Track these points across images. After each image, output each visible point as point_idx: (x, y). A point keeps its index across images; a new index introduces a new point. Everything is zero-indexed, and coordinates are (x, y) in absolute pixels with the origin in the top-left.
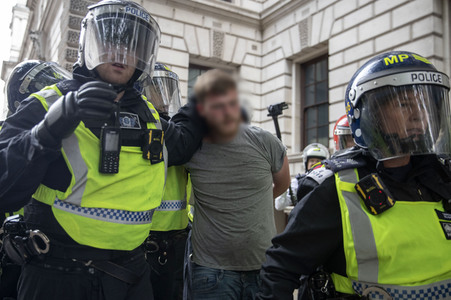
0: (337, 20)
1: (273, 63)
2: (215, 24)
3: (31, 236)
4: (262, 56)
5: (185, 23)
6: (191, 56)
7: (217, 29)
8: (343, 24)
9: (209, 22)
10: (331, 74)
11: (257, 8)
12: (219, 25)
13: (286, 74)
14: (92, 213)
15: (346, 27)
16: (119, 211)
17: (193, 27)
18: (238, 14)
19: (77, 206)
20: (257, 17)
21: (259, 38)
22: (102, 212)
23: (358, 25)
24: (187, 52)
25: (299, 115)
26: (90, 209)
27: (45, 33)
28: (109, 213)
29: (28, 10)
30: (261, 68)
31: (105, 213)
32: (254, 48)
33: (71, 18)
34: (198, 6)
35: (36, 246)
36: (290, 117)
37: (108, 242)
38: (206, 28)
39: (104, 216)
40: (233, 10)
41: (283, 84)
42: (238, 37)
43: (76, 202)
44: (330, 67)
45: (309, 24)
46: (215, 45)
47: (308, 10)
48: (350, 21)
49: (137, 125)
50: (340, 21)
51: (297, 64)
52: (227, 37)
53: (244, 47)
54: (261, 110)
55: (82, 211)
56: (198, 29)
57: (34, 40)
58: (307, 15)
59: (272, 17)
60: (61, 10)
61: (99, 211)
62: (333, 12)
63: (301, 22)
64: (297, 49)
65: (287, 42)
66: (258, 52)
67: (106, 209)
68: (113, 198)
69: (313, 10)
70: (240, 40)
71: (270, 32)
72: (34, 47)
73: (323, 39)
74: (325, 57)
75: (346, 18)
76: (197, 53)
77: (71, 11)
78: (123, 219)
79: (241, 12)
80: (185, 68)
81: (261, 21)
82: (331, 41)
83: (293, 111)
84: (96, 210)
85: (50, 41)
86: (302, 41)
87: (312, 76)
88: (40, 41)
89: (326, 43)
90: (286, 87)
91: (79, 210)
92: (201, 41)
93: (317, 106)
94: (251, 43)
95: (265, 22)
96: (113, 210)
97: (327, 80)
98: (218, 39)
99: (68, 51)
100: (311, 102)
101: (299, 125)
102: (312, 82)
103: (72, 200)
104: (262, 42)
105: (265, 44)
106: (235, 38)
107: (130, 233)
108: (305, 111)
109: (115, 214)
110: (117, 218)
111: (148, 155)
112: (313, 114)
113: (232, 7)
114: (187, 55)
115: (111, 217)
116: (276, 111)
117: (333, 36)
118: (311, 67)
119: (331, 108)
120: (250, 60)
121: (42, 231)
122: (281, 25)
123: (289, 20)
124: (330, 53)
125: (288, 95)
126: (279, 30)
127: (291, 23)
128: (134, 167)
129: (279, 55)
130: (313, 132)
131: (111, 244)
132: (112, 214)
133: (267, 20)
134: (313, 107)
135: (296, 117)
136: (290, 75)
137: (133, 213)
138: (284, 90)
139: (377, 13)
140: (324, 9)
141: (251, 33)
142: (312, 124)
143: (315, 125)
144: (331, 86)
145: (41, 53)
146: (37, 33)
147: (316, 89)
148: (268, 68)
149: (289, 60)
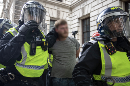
0: (92, 7)
1: (74, 20)
2: (57, 8)
3: (8, 75)
4: (71, 18)
5: (49, 8)
6: (51, 17)
7: (58, 10)
8: (94, 9)
9: (56, 8)
10: (91, 23)
11: (70, 4)
12: (59, 9)
13: (78, 23)
14: (28, 67)
15: (95, 9)
16: (36, 66)
17: (51, 9)
18: (64, 5)
19: (23, 65)
20: (70, 6)
21: (70, 12)
22: (31, 67)
23: (98, 9)
24: (49, 16)
25: (82, 34)
26: (27, 66)
27: (8, 10)
28: (33, 67)
29: (3, 3)
30: (71, 21)
31: (32, 67)
32: (69, 15)
33: (16, 6)
34: (53, 3)
35: (10, 77)
36: (79, 35)
37: (32, 75)
38: (55, 9)
39: (32, 68)
40: (63, 4)
41: (77, 26)
42: (64, 12)
43: (23, 64)
44: (90, 21)
45: (84, 8)
46: (57, 14)
47: (84, 4)
48: (96, 8)
49: (40, 40)
50: (93, 8)
51: (81, 20)
52: (61, 12)
53: (66, 15)
54: (71, 33)
55: (25, 66)
56: (53, 10)
57: (5, 12)
58: (84, 6)
59: (74, 6)
60: (13, 4)
61: (30, 66)
62: (91, 5)
63: (82, 8)
64: (81, 16)
65: (78, 13)
66: (70, 16)
67: (32, 66)
68: (34, 62)
69: (85, 5)
70: (65, 13)
71: (73, 11)
72: (5, 14)
73: (88, 13)
74: (89, 18)
75: (95, 7)
76: (52, 16)
77: (16, 4)
78: (37, 68)
79: (65, 5)
80: (49, 21)
81: (71, 7)
82: (91, 13)
83: (80, 33)
84: (29, 66)
85: (10, 13)
86: (82, 13)
87: (85, 23)
88: (7, 13)
89: (89, 14)
90: (78, 26)
91: (24, 66)
92: (53, 13)
93: (87, 32)
94: (68, 14)
95: (72, 8)
96: (34, 66)
97: (89, 25)
98: (58, 12)
99: (15, 16)
100: (85, 30)
101: (82, 37)
102: (85, 25)
103: (22, 63)
104: (71, 13)
105: (72, 14)
106: (63, 12)
107: (39, 72)
108: (83, 33)
109: (35, 67)
110: (35, 68)
111: (44, 49)
112: (86, 34)
113: (62, 3)
114: (50, 17)
115: (33, 68)
116: (75, 33)
117: (91, 12)
118: (85, 21)
119: (91, 32)
120: (68, 19)
121: (12, 73)
122: (77, 9)
123: (79, 7)
124: (90, 17)
125: (78, 29)
126: (76, 10)
127: (80, 8)
128: (40, 53)
129: (76, 17)
130: (86, 39)
131: (34, 76)
132: (34, 67)
133: (72, 7)
134: (86, 32)
135: (81, 35)
136: (79, 23)
137: (40, 66)
138: (77, 27)
139: (103, 6)
140: (89, 4)
141: (68, 11)
142: (85, 37)
143: (86, 37)
144: (91, 26)
145: (7, 16)
146: (6, 10)
147: (86, 27)
148: (73, 21)
149: (79, 19)
